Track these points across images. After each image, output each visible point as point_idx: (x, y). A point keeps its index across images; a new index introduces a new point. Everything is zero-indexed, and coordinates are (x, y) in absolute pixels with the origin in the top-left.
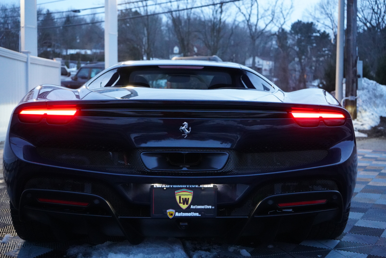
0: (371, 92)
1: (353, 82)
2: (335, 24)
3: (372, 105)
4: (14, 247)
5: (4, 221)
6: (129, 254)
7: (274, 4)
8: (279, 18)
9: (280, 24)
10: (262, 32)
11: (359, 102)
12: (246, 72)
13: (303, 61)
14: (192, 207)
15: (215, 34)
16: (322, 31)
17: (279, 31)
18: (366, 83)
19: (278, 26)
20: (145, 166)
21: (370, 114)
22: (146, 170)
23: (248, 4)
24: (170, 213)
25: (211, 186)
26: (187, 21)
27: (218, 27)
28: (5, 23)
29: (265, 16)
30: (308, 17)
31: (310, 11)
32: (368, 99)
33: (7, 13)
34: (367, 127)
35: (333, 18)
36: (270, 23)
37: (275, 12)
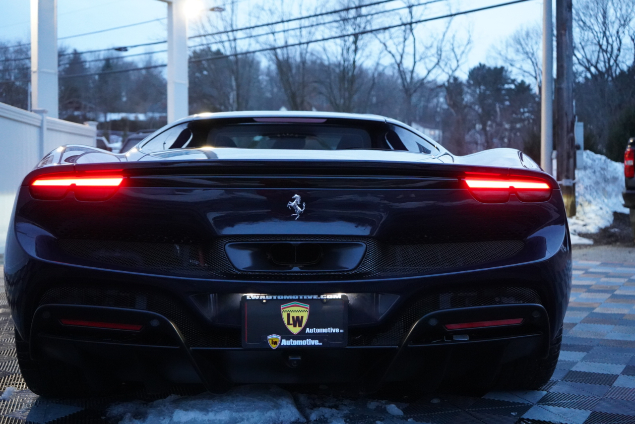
0: (598, 174)
1: (569, 157)
2: (539, 69)
3: (601, 193)
4: (21, 405)
5: (5, 368)
6: (208, 412)
7: (441, 37)
8: (449, 60)
9: (451, 69)
10: (422, 83)
11: (579, 189)
12: (394, 128)
13: (488, 128)
14: (308, 330)
15: (346, 86)
16: (519, 81)
17: (448, 81)
18: (590, 158)
19: (448, 73)
20: (233, 265)
21: (598, 208)
22: (234, 270)
23: (398, 37)
24: (272, 341)
25: (338, 296)
26: (301, 65)
27: (350, 74)
28: (6, 70)
29: (426, 57)
30: (495, 59)
31: (500, 48)
32: (593, 185)
33: (9, 56)
34: (592, 229)
35: (535, 59)
36: (434, 67)
37: (442, 50)
